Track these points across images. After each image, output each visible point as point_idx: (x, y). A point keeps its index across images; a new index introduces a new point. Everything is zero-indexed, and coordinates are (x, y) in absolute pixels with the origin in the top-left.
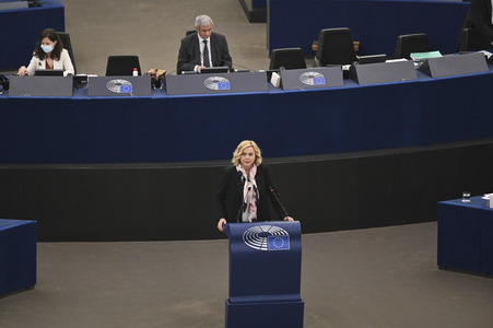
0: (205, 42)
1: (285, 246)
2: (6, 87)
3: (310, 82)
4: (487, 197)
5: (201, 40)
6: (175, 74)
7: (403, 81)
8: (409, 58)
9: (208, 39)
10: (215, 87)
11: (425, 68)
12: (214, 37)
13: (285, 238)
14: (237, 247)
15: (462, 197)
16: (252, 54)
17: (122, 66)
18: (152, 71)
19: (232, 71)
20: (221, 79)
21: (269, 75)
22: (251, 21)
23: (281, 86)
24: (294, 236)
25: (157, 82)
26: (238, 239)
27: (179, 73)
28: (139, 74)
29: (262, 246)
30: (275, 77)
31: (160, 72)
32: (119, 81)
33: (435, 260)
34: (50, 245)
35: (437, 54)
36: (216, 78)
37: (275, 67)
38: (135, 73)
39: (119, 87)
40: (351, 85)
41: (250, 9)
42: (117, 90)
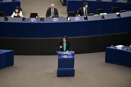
0: (53, 10)
1: (70, 57)
2: (7, 20)
3: (77, 20)
4: (117, 46)
5: (52, 10)
6: (46, 17)
7: (98, 20)
8: (99, 14)
9: (53, 9)
10: (55, 20)
11: (103, 17)
12: (55, 9)
13: (71, 55)
14: (60, 57)
15: (111, 46)
16: (63, 13)
17: (34, 15)
18: (41, 17)
19: (59, 17)
20: (56, 19)
21: (67, 18)
22: (63, 5)
23: (70, 20)
24: (73, 55)
25: (42, 19)
26: (60, 55)
27: (47, 17)
28: (38, 17)
29: (66, 57)
30: (69, 19)
31: (42, 17)
32: (33, 19)
33: (105, 61)
34: (17, 56)
35: (106, 14)
36: (55, 19)
37: (69, 16)
38: (37, 17)
39: (33, 20)
40: (86, 20)
41: (63, 3)
42: (33, 21)
